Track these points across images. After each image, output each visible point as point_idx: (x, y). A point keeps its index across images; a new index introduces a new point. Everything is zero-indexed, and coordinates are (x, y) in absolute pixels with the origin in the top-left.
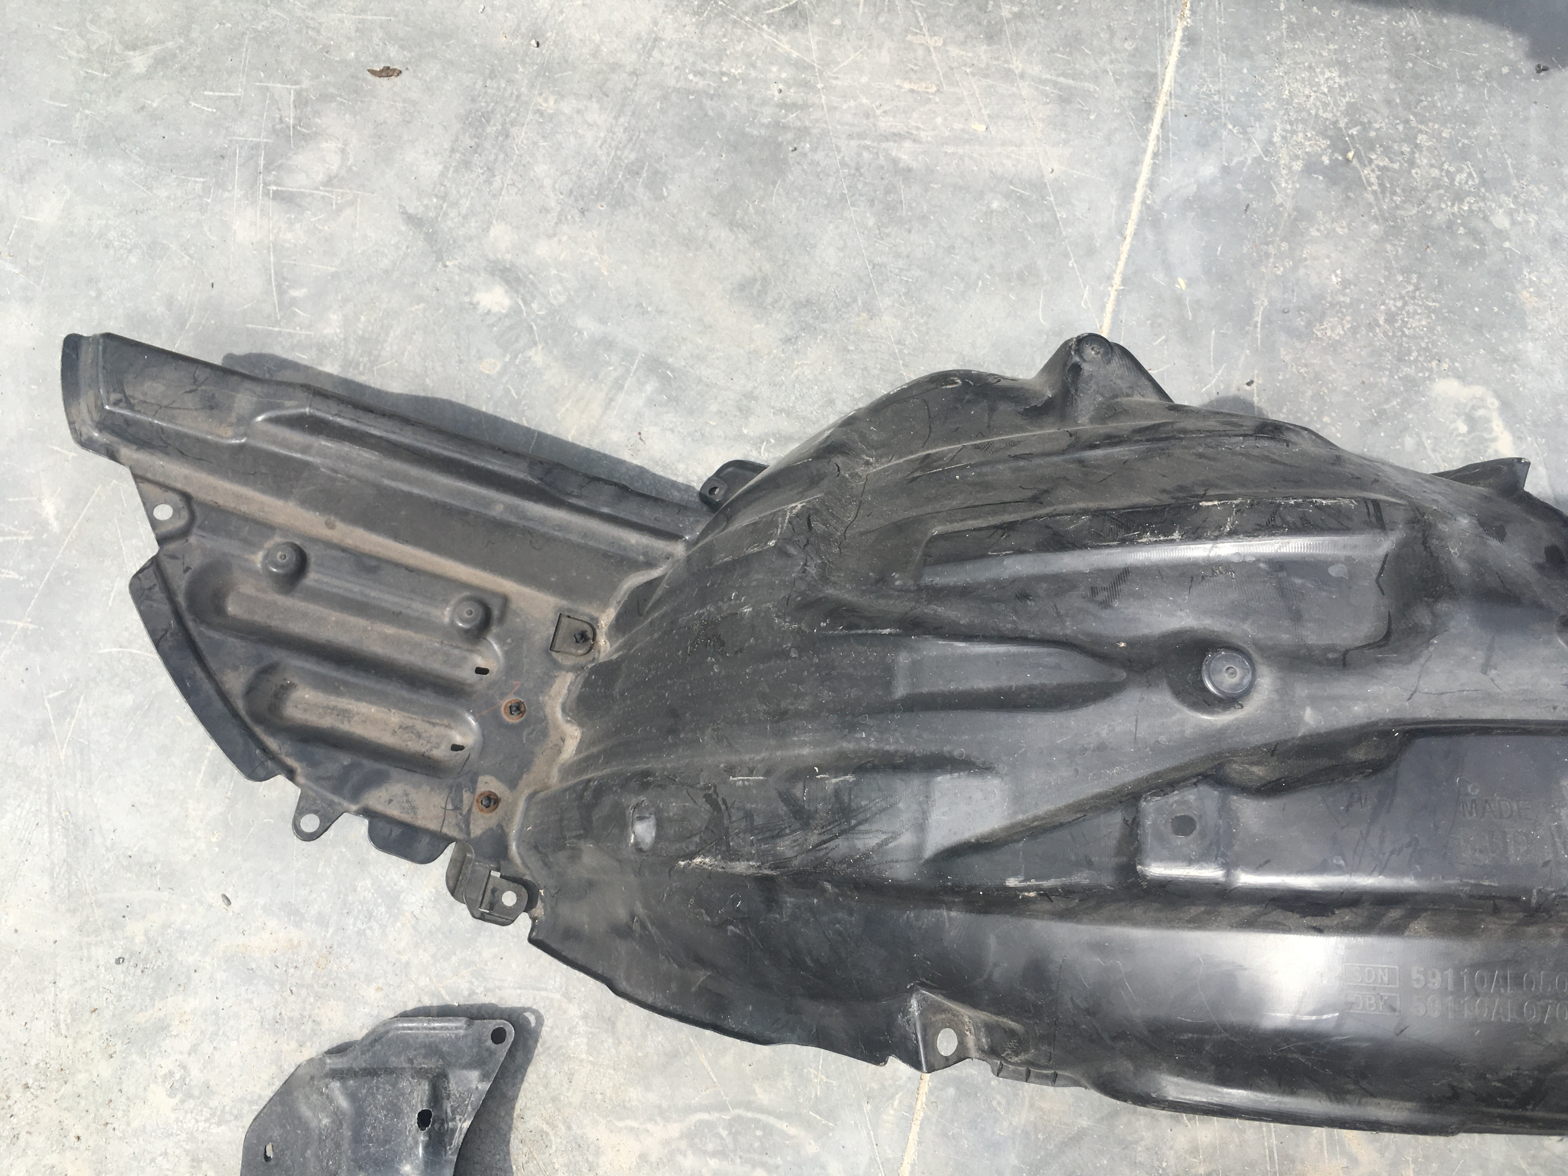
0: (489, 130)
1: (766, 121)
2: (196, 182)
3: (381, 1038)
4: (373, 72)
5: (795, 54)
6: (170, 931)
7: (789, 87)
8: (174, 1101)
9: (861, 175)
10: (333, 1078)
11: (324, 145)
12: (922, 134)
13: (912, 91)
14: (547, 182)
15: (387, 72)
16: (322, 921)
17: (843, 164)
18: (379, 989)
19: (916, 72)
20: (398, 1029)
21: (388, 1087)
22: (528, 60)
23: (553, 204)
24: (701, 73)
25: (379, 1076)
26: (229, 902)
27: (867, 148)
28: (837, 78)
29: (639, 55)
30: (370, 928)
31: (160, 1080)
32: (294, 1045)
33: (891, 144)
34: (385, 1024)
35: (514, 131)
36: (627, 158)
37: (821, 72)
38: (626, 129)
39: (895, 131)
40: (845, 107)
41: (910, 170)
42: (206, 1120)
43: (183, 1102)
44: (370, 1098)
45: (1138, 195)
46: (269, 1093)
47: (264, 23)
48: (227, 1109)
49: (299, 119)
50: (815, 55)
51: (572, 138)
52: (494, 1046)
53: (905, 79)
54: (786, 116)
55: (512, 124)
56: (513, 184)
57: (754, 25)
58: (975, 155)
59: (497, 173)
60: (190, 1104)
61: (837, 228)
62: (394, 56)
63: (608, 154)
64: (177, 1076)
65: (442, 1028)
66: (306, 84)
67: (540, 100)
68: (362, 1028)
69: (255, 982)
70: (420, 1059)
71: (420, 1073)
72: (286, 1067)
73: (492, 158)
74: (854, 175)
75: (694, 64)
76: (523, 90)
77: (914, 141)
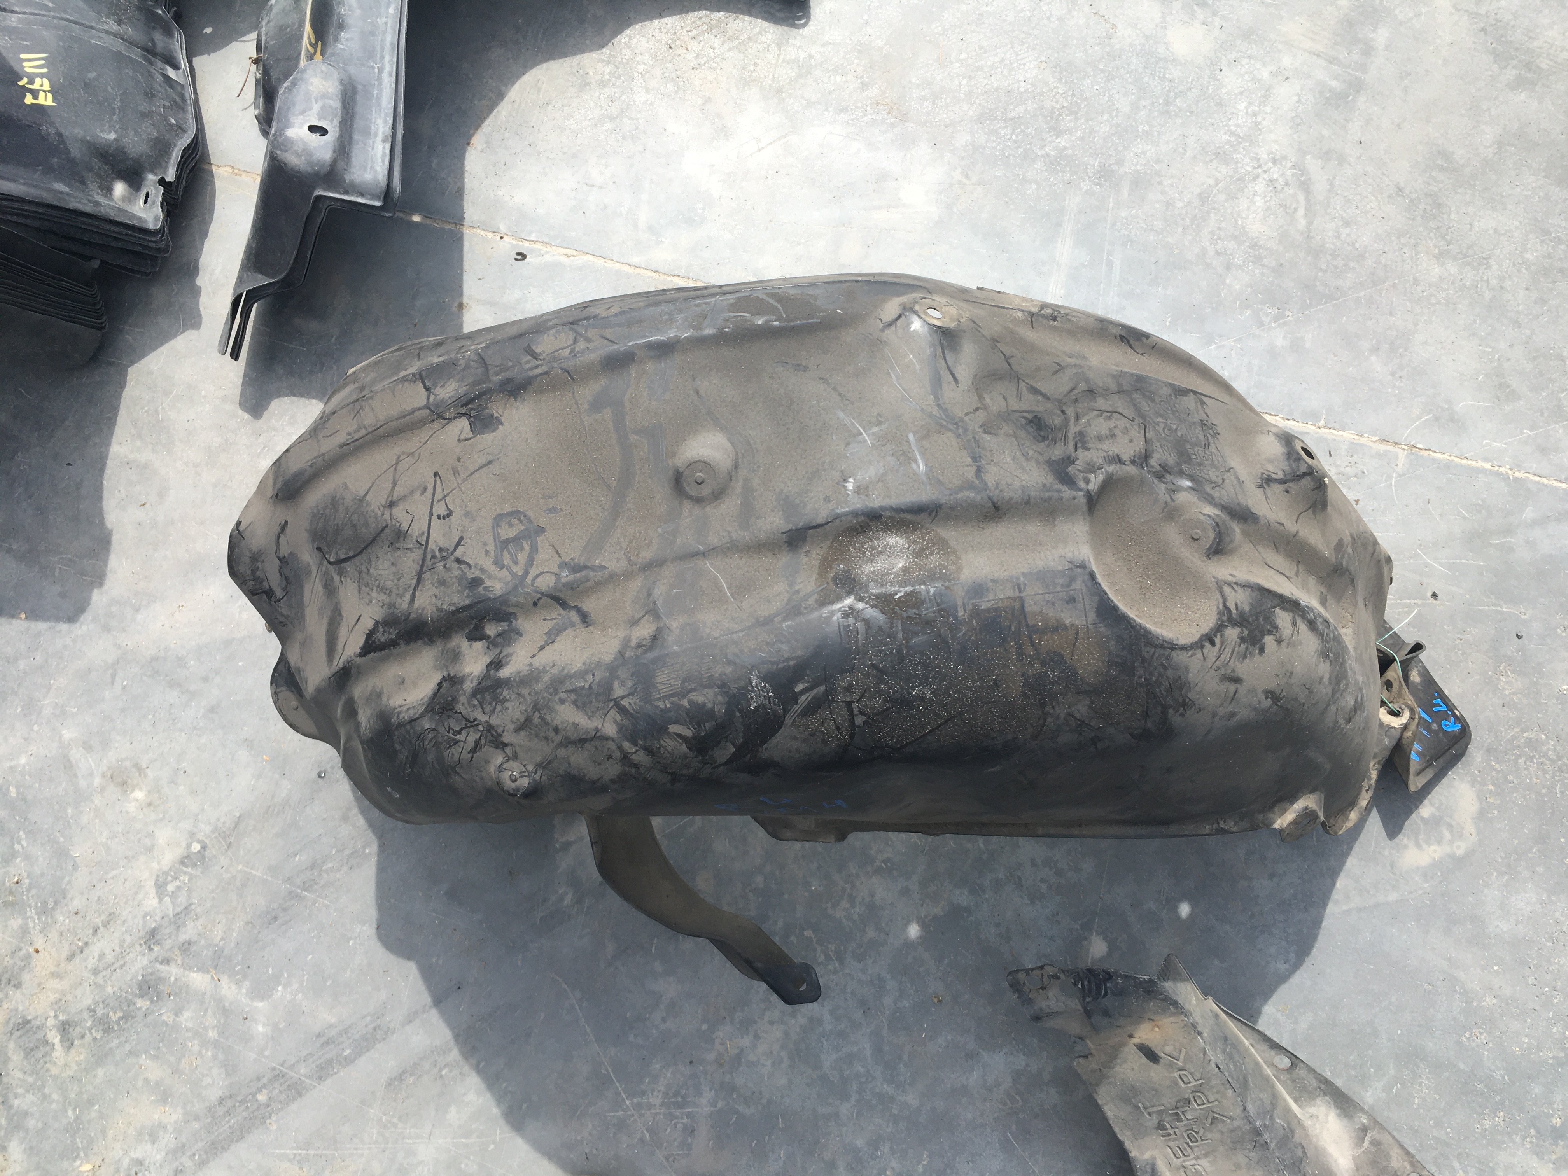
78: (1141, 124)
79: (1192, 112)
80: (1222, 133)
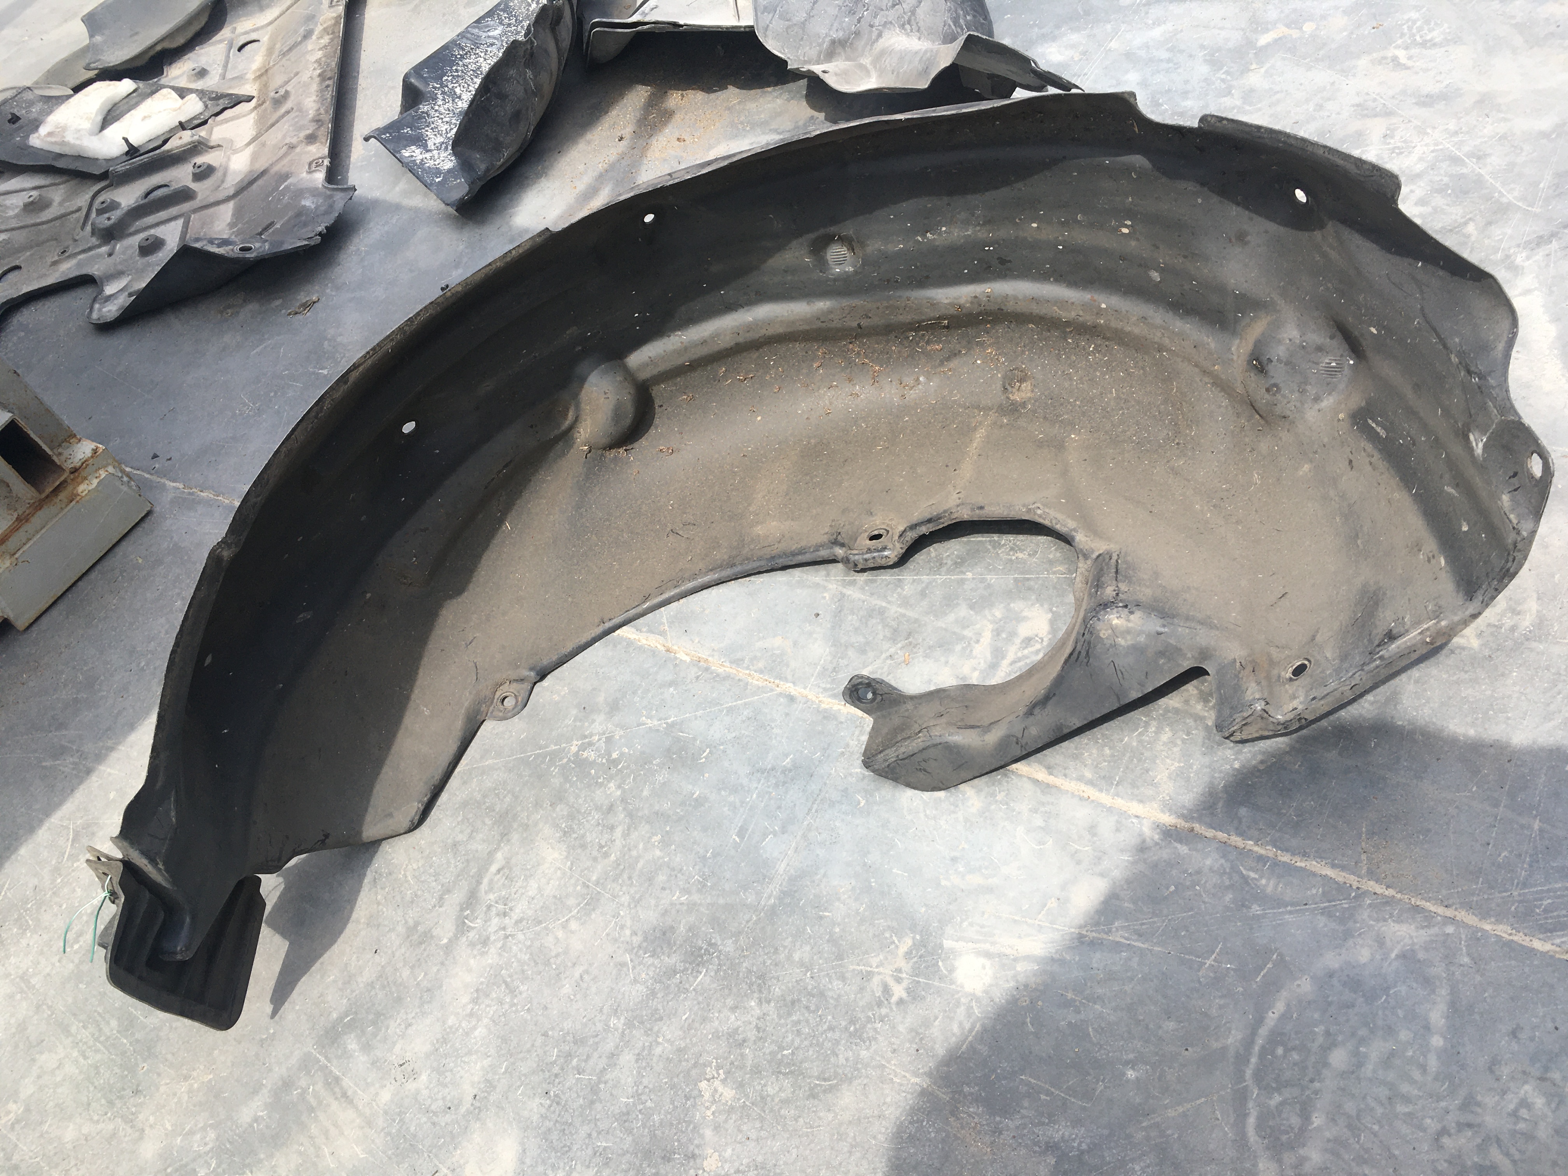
78: (616, 1030)
79: (545, 1035)
80: (524, 995)
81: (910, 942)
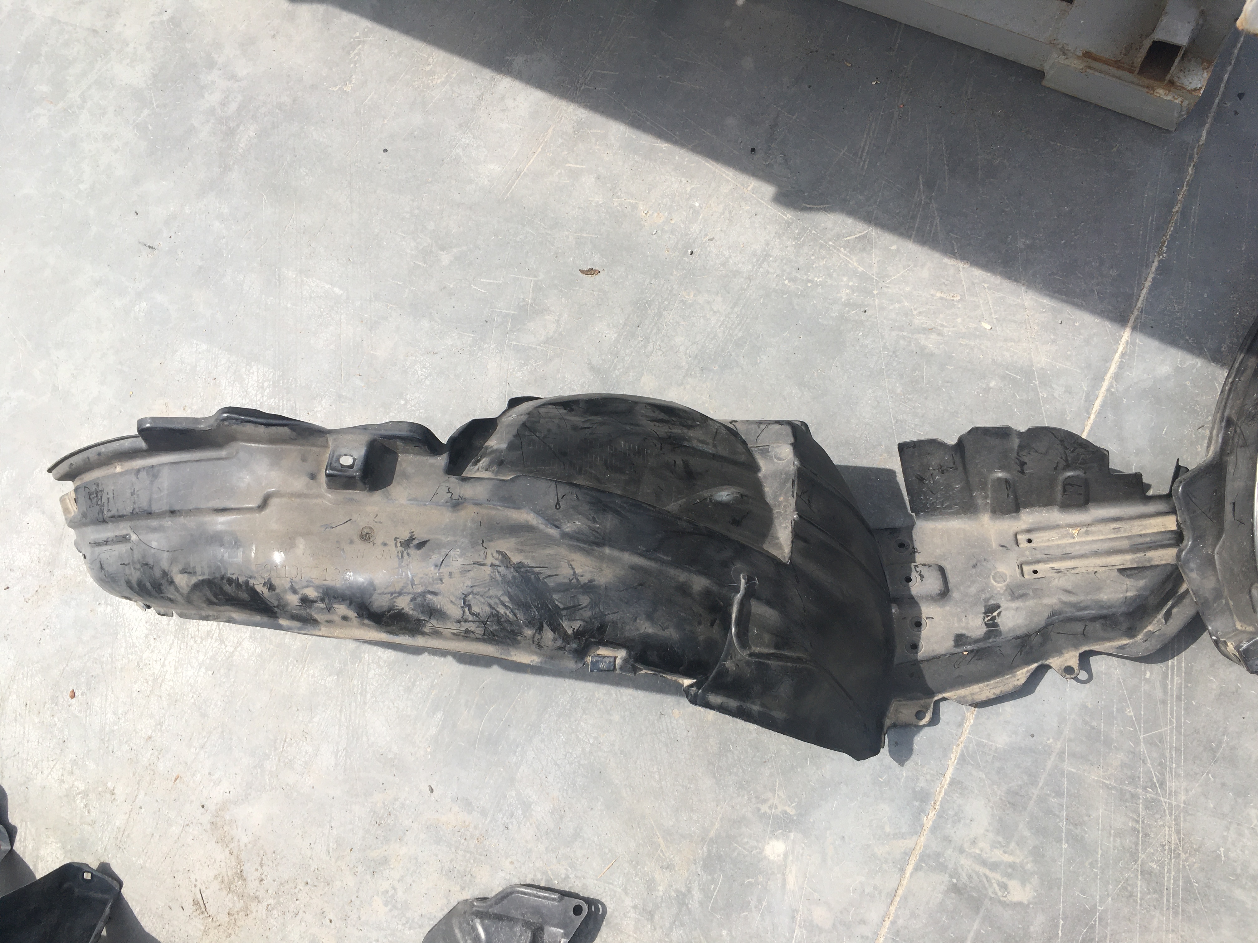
0: (649, 311)
1: (834, 315)
2: (469, 336)
3: (508, 896)
4: (582, 271)
5: (861, 269)
6: (397, 803)
7: (853, 292)
8: (387, 909)
9: (896, 356)
10: (477, 916)
11: (547, 317)
12: (945, 330)
13: (942, 298)
14: (682, 349)
15: (591, 272)
16: (484, 813)
17: (885, 348)
18: (512, 863)
19: (946, 285)
20: (519, 892)
21: (507, 929)
22: (680, 267)
23: (684, 364)
24: (793, 280)
25: (503, 920)
26: (432, 791)
27: (903, 337)
28: (888, 287)
29: (754, 266)
30: (512, 823)
31: (380, 894)
32: (458, 888)
33: (922, 335)
34: (512, 887)
35: (665, 313)
36: (736, 335)
37: (877, 282)
38: (738, 315)
39: (925, 326)
40: (891, 308)
41: (932, 355)
42: (403, 925)
43: (391, 910)
44: (496, 934)
45: (1105, 384)
46: (440, 915)
47: (521, 237)
48: (416, 920)
49: (534, 300)
50: (875, 270)
51: (702, 320)
52: (574, 916)
53: (938, 290)
54: (849, 312)
55: (665, 309)
56: (660, 349)
57: (835, 247)
58: (982, 347)
59: (651, 341)
60: (396, 912)
61: (873, 392)
62: (596, 261)
63: (724, 332)
64: (390, 894)
65: (545, 898)
66: (541, 276)
67: (684, 293)
68: (498, 886)
69: (441, 843)
70: (529, 915)
71: (527, 924)
72: (452, 901)
73: (648, 331)
74: (891, 356)
75: (789, 274)
76: (675, 287)
77: (939, 334)
81: (792, 814)
